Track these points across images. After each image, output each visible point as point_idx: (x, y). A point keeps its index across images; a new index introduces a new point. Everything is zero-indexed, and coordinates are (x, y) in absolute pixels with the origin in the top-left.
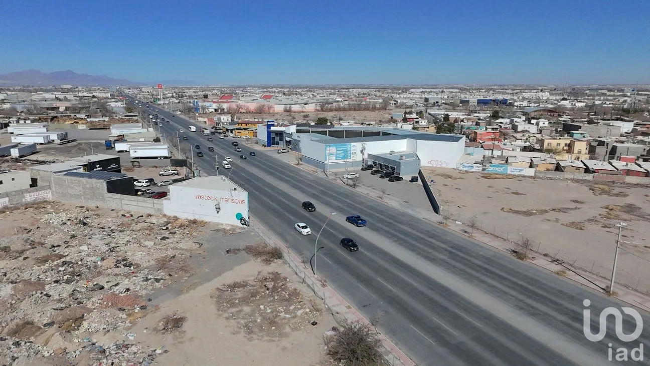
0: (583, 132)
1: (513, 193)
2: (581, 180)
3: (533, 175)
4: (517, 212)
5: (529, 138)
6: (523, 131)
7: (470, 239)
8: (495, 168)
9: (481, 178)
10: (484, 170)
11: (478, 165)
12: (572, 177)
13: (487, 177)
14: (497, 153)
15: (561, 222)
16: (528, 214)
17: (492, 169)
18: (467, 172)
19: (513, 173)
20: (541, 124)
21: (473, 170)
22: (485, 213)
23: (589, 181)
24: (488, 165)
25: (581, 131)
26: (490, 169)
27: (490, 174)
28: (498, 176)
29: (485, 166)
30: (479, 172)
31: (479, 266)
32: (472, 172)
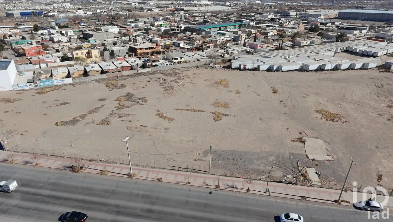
0: (94, 39)
1: (62, 104)
2: (101, 79)
3: (72, 82)
4: (67, 123)
5: (63, 47)
6: (59, 42)
7: (36, 168)
8: (44, 83)
9: (35, 94)
10: (36, 86)
11: (31, 83)
12: (95, 78)
13: (40, 93)
14: (43, 66)
15: (96, 122)
16: (74, 122)
17: (42, 84)
18: (23, 91)
19: (58, 84)
20: (69, 34)
21: (28, 88)
22: (44, 133)
23: (105, 79)
24: (38, 82)
25: (93, 38)
26: (41, 84)
27: (42, 89)
28: (48, 90)
29: (37, 83)
30: (33, 89)
31: (49, 196)
32: (28, 90)
